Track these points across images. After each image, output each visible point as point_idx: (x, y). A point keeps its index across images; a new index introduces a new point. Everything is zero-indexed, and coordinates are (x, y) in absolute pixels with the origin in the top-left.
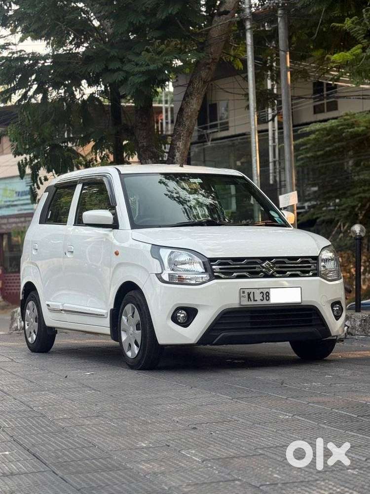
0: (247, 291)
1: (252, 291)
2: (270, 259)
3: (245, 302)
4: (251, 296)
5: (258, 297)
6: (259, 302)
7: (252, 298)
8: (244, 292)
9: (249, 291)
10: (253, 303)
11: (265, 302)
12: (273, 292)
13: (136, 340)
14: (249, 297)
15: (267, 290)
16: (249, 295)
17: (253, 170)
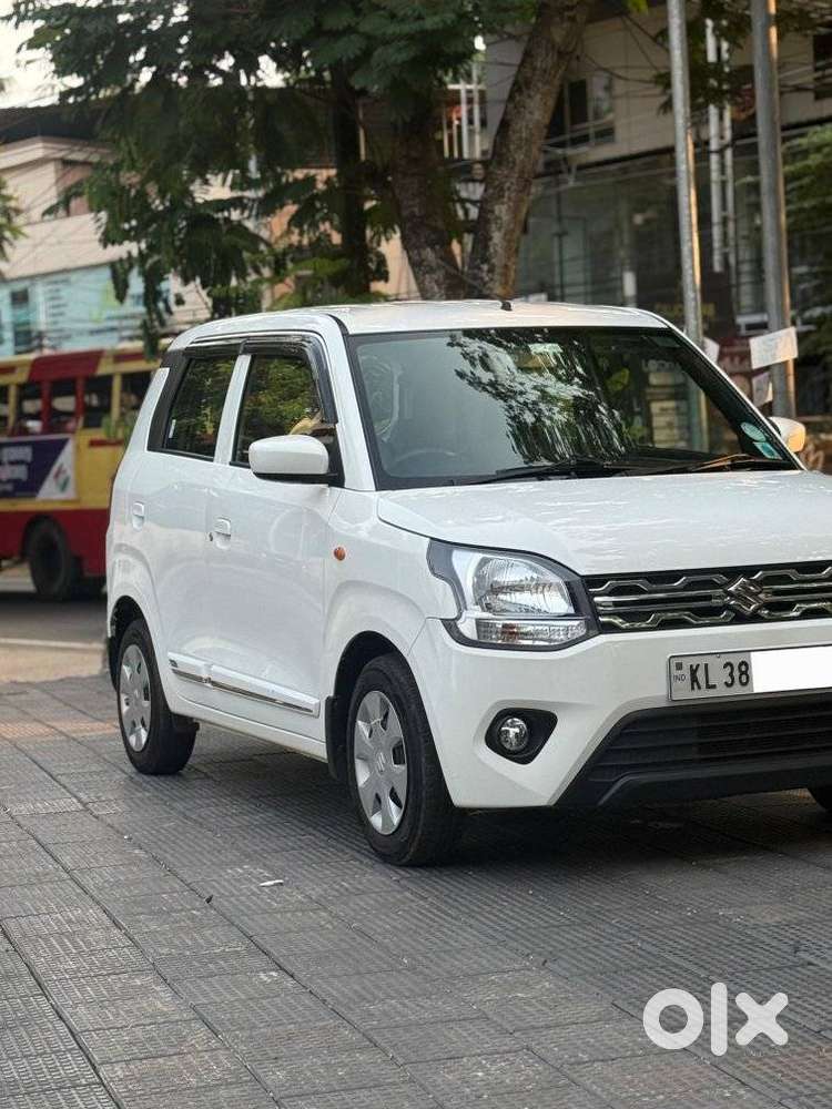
0: (687, 663)
1: (702, 661)
2: (748, 571)
3: (685, 693)
4: (700, 675)
5: (719, 676)
6: (721, 689)
7: (703, 684)
8: (679, 667)
9: (694, 662)
10: (704, 694)
11: (737, 690)
12: (758, 662)
13: (393, 790)
14: (694, 679)
15: (742, 658)
16: (693, 672)
17: (684, 272)
